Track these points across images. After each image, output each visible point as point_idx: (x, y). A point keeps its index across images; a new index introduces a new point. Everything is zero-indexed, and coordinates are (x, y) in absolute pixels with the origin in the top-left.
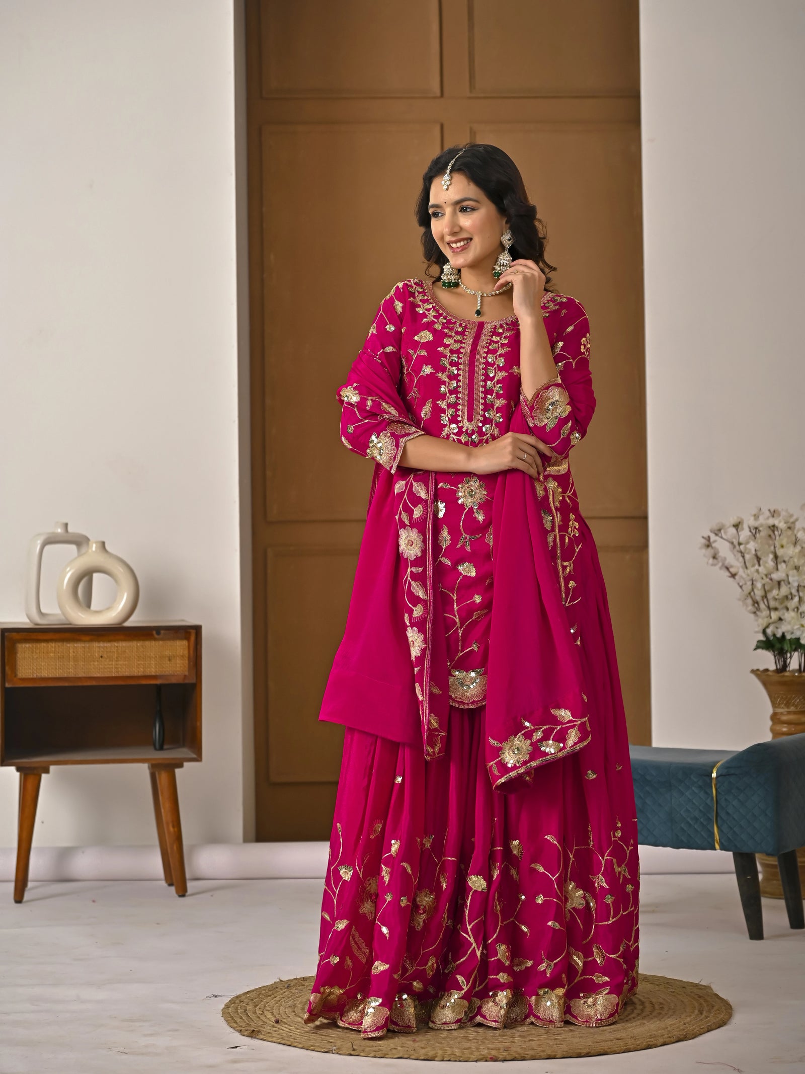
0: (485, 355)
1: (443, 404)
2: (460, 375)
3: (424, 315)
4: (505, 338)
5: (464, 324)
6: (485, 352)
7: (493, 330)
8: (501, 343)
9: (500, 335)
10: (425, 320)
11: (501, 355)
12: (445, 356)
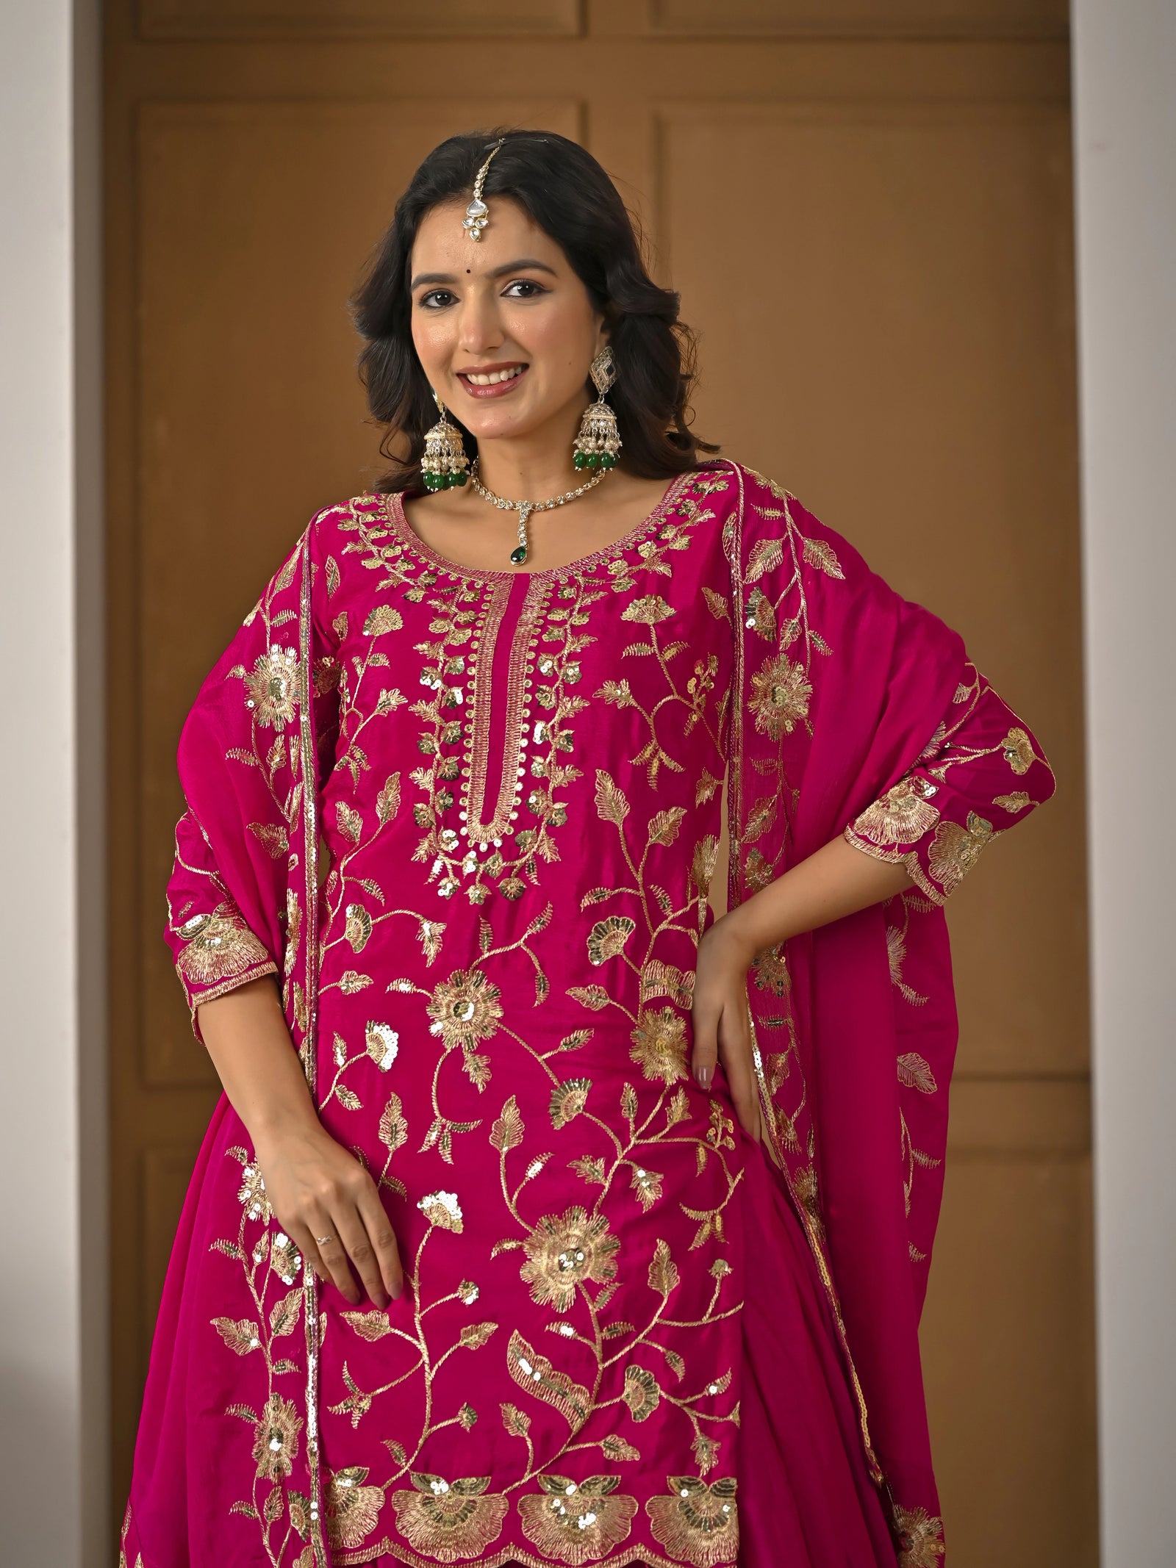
0: (532, 655)
1: (424, 779)
2: (471, 707)
3: (382, 573)
4: (580, 610)
5: (479, 584)
6: (531, 649)
7: (550, 594)
8: (572, 626)
9: (568, 604)
10: (383, 584)
11: (571, 657)
12: (434, 663)
